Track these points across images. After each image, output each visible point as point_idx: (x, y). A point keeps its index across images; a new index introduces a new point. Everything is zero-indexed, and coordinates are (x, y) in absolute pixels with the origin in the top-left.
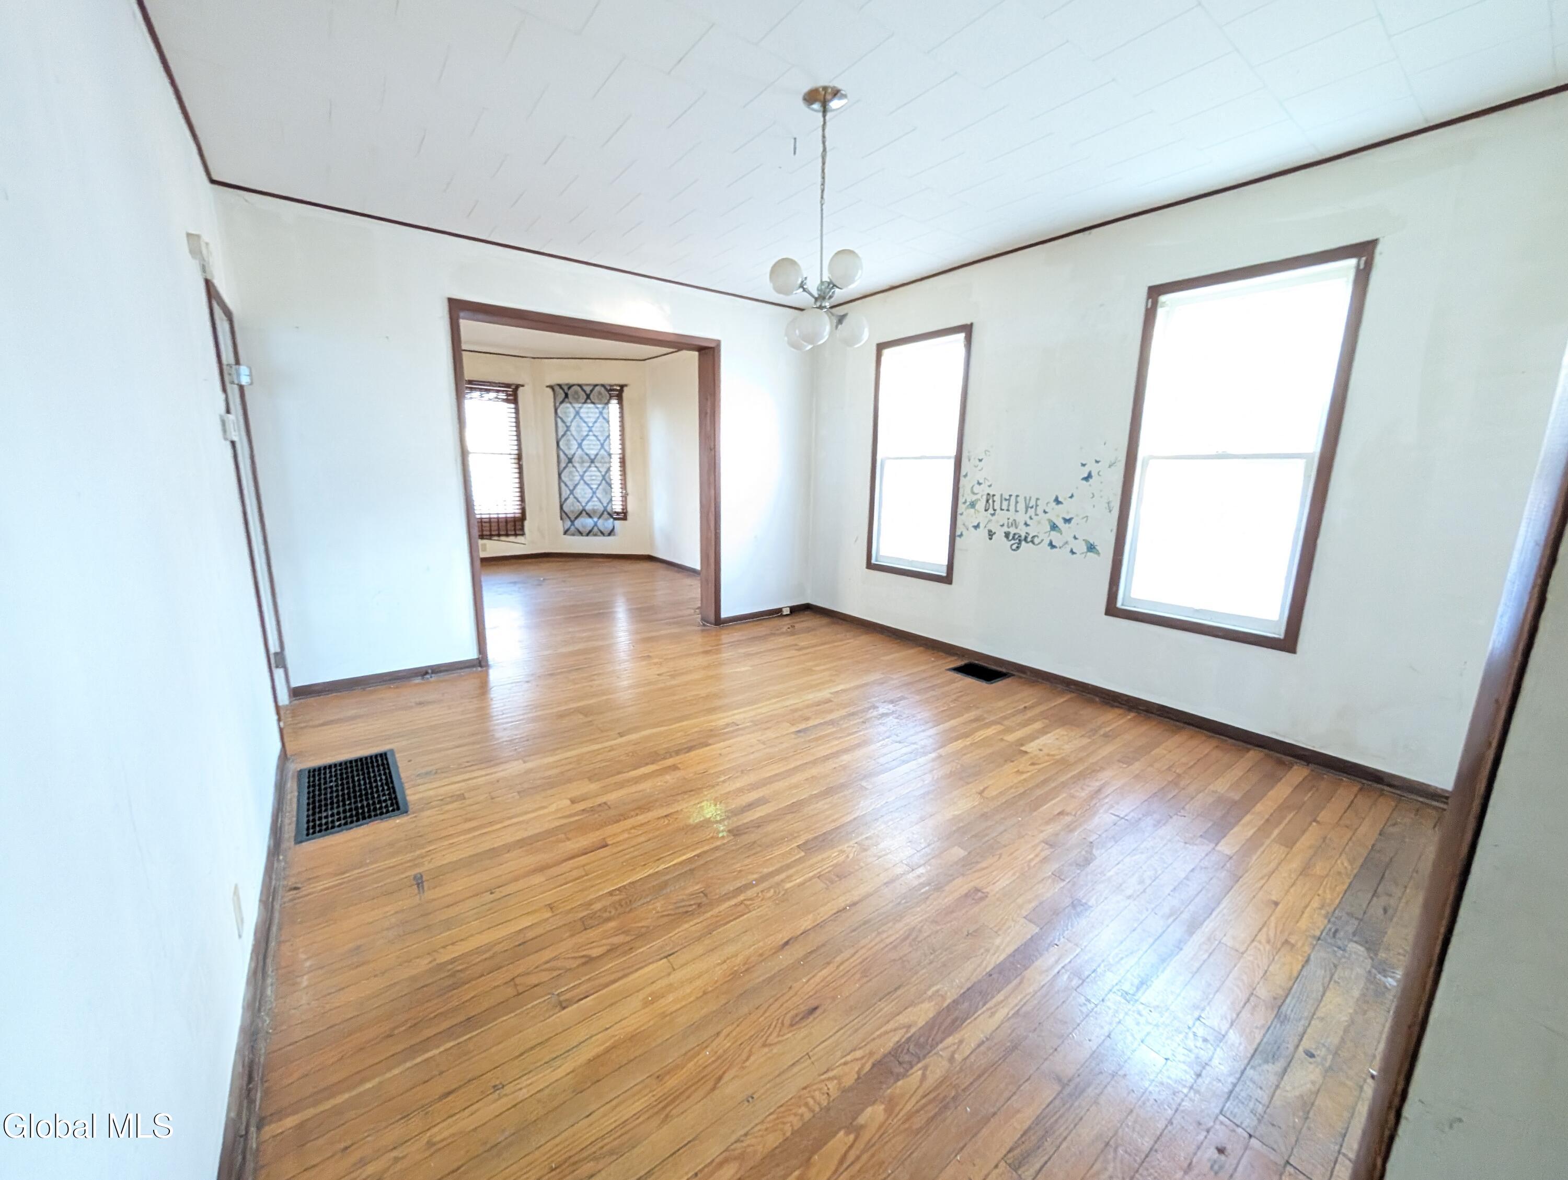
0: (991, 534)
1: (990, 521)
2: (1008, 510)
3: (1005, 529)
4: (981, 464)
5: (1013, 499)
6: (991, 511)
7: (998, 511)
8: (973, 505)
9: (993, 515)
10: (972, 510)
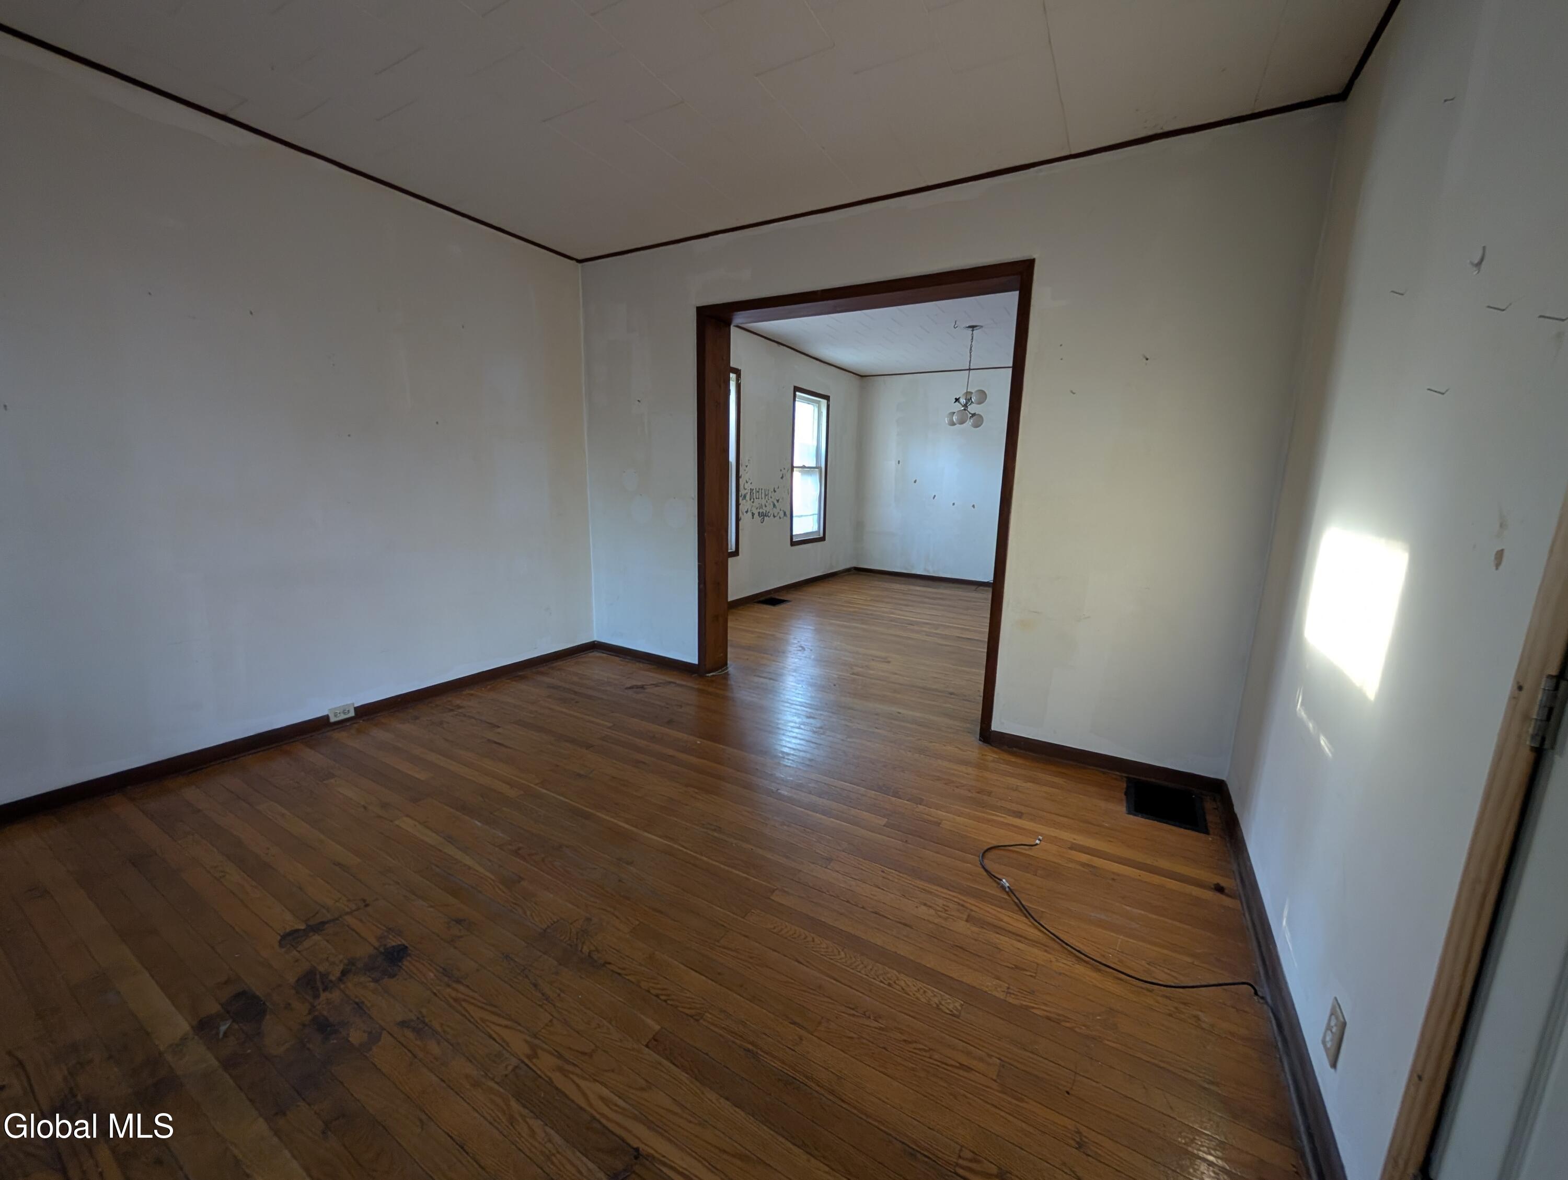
0: (753, 514)
1: (752, 506)
2: (759, 498)
3: (758, 510)
4: (747, 469)
5: (760, 491)
6: (752, 500)
7: (755, 500)
8: (745, 497)
9: (753, 502)
10: (745, 501)
